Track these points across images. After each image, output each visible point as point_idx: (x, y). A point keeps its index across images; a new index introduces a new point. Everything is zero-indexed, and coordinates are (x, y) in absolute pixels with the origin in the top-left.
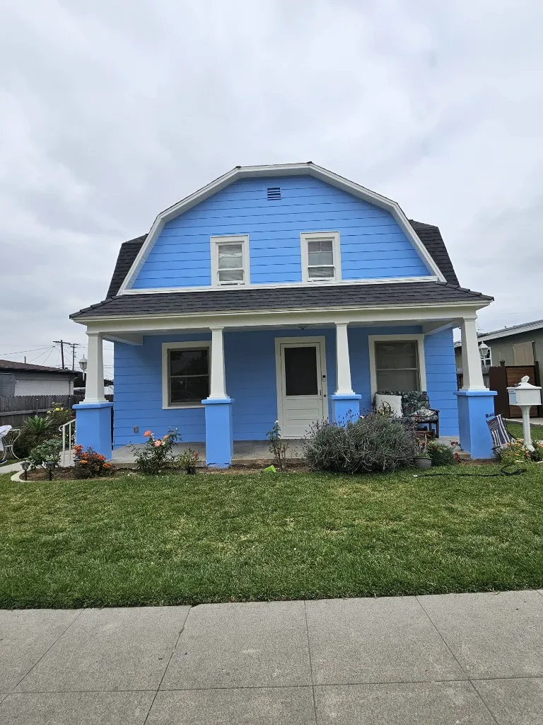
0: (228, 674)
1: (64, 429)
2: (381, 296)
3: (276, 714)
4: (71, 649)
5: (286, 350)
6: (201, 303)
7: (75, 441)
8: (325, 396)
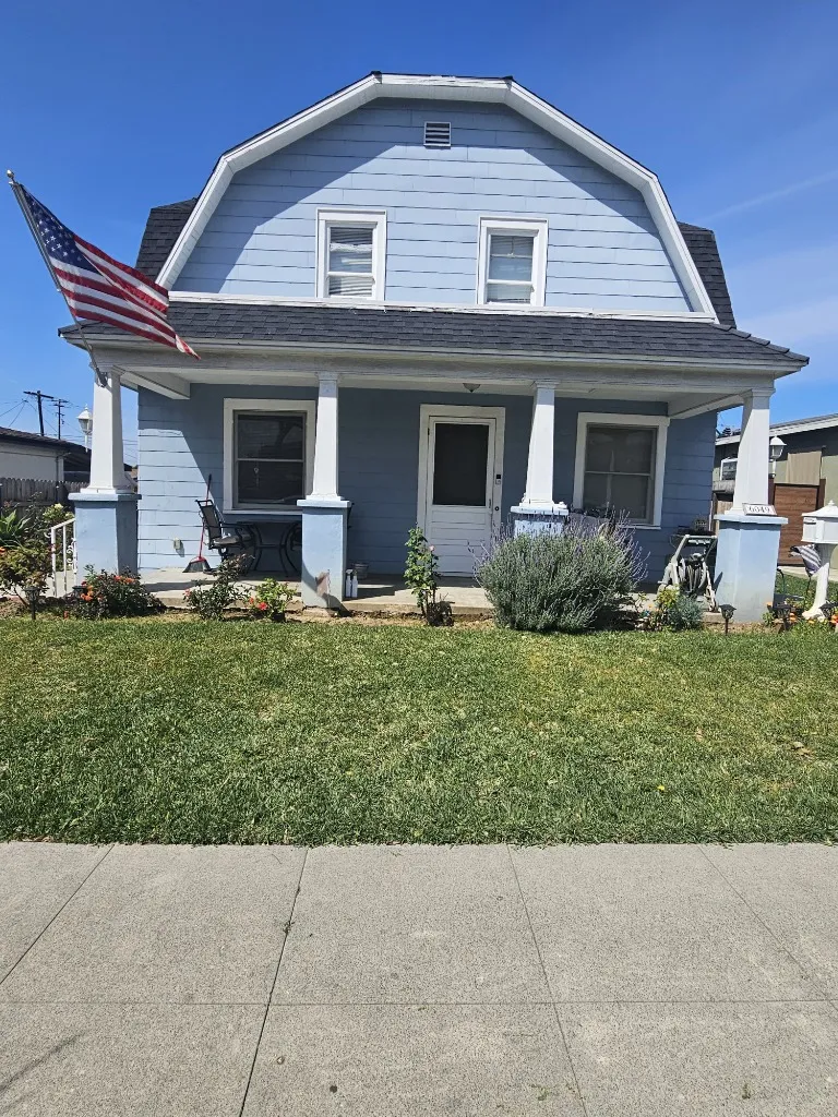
0: (395, 976)
1: (53, 534)
2: (620, 340)
3: (496, 1056)
4: (97, 919)
5: (438, 426)
6: (302, 326)
7: (74, 556)
8: (497, 509)
